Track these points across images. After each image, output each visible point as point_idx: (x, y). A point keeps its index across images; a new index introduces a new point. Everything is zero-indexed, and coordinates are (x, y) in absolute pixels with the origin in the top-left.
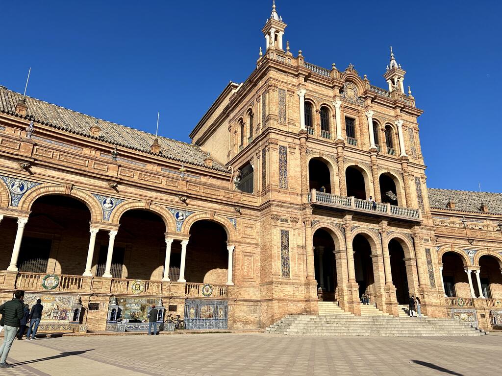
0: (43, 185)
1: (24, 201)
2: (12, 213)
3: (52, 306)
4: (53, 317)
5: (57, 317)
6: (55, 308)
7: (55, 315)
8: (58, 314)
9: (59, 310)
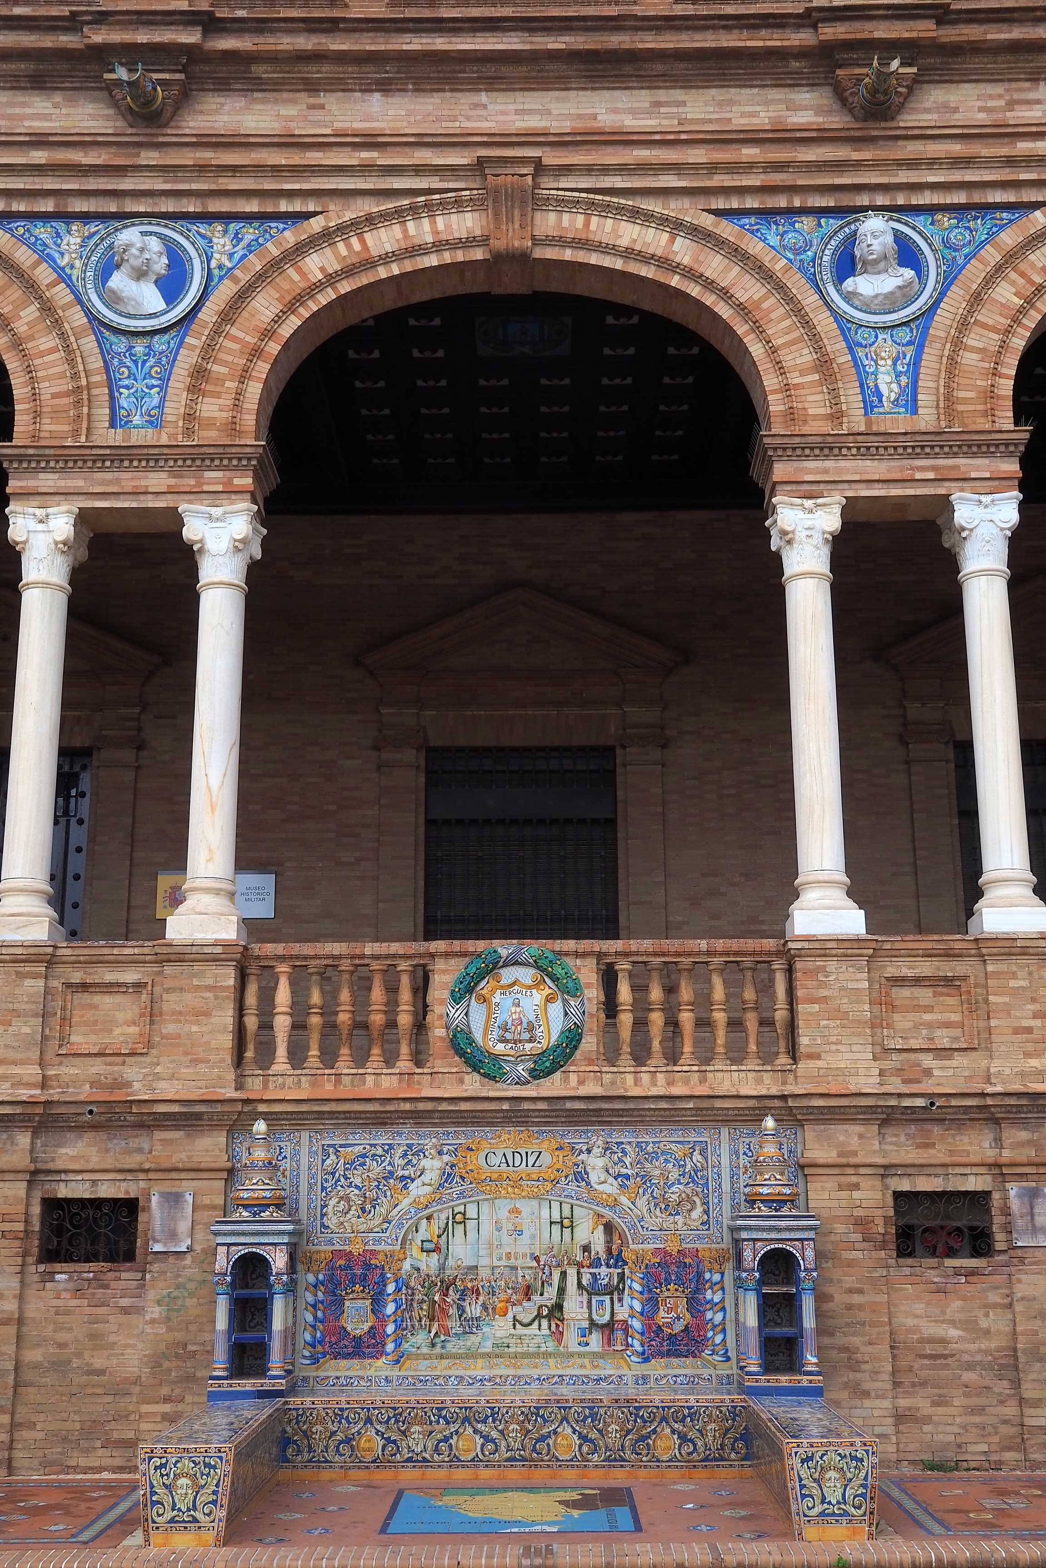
0: (316, 224)
1: (199, 374)
2: (128, 480)
3: (562, 1226)
4: (591, 1333)
5: (619, 1334)
6: (586, 1249)
7: (604, 1309)
8: (625, 1303)
9: (626, 1263)
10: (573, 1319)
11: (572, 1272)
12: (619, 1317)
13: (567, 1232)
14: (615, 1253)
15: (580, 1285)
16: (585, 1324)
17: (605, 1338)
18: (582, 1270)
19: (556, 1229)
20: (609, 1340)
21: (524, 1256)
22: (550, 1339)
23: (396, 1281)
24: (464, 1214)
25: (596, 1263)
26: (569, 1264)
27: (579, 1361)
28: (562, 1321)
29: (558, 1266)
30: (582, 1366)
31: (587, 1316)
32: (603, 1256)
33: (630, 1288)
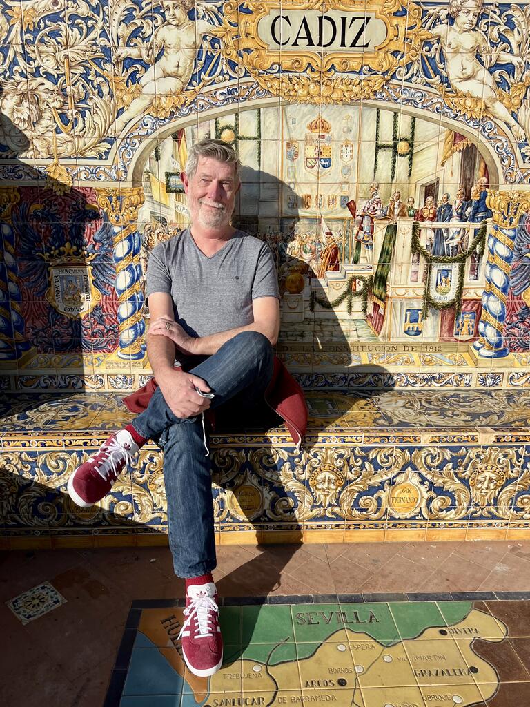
3: (395, 152)
4: (425, 316)
5: (467, 320)
6: (430, 190)
7: (449, 283)
8: (481, 274)
9: (489, 214)
10: (401, 297)
11: (405, 227)
12: (469, 294)
13: (402, 162)
14: (475, 197)
15: (415, 246)
16: (418, 305)
17: (446, 323)
18: (421, 224)
19: (385, 157)
20: (451, 327)
21: (332, 201)
22: (363, 325)
23: (130, 238)
24: (235, 129)
25: (444, 213)
26: (402, 214)
27: (405, 355)
28: (384, 300)
29: (385, 217)
30: (409, 362)
31: (421, 292)
32: (455, 201)
33: (492, 252)
